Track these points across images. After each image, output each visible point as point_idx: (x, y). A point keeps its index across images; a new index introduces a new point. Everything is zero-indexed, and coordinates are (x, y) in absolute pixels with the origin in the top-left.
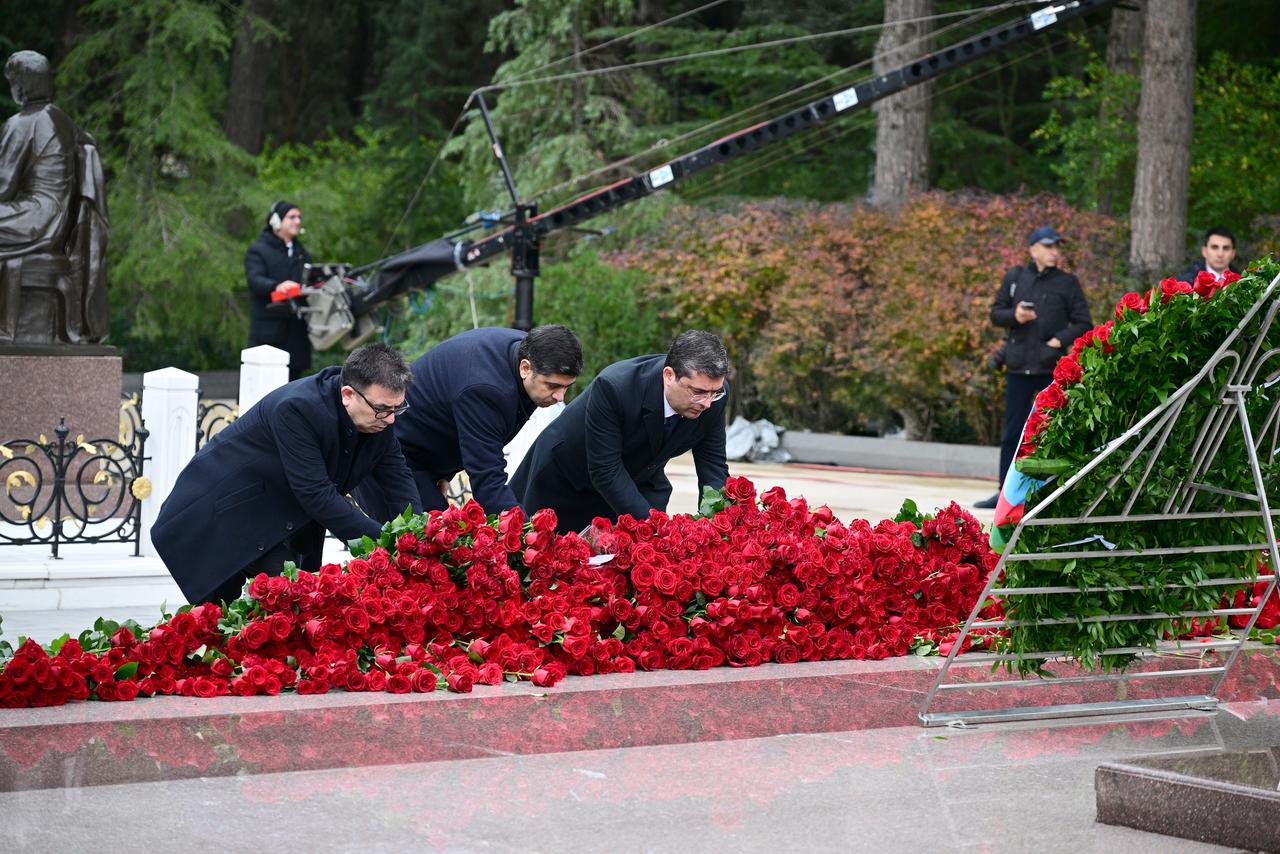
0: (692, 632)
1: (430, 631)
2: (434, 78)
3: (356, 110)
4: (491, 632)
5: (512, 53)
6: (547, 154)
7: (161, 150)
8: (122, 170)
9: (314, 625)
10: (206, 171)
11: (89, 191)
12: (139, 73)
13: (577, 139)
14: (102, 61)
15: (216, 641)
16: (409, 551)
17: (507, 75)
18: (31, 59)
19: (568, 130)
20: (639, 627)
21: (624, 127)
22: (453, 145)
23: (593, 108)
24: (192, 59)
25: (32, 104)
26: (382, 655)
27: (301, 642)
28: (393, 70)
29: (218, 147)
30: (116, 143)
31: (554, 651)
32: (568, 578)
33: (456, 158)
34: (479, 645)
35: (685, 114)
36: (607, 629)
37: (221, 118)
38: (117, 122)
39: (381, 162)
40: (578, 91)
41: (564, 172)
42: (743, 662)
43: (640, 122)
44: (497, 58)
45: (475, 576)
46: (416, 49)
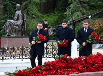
0: (94, 68)
1: (64, 68)
2: (63, 6)
3: (54, 9)
4: (71, 68)
5: (72, 3)
6: (76, 14)
7: (33, 14)
8: (29, 17)
9: (51, 68)
10: (38, 17)
11: (25, 19)
12: (30, 6)
13: (79, 12)
14: (26, 5)
15: (41, 70)
16: (62, 59)
17: (71, 5)
18: (18, 5)
19: (78, 11)
20: (88, 67)
21: (84, 11)
22: (65, 13)
23: (81, 9)
24: (36, 4)
25: (19, 10)
26: (59, 71)
27: (50, 70)
28: (59, 5)
29: (39, 14)
30: (28, 14)
31: (78, 70)
32: (80, 62)
33: (66, 15)
34: (70, 70)
35: (91, 9)
36: (84, 67)
37: (39, 11)
38: (28, 11)
39: (57, 15)
40: (79, 7)
41: (78, 16)
42: (100, 71)
43: (86, 10)
44: (70, 3)
45: (69, 62)
46: (61, 3)
